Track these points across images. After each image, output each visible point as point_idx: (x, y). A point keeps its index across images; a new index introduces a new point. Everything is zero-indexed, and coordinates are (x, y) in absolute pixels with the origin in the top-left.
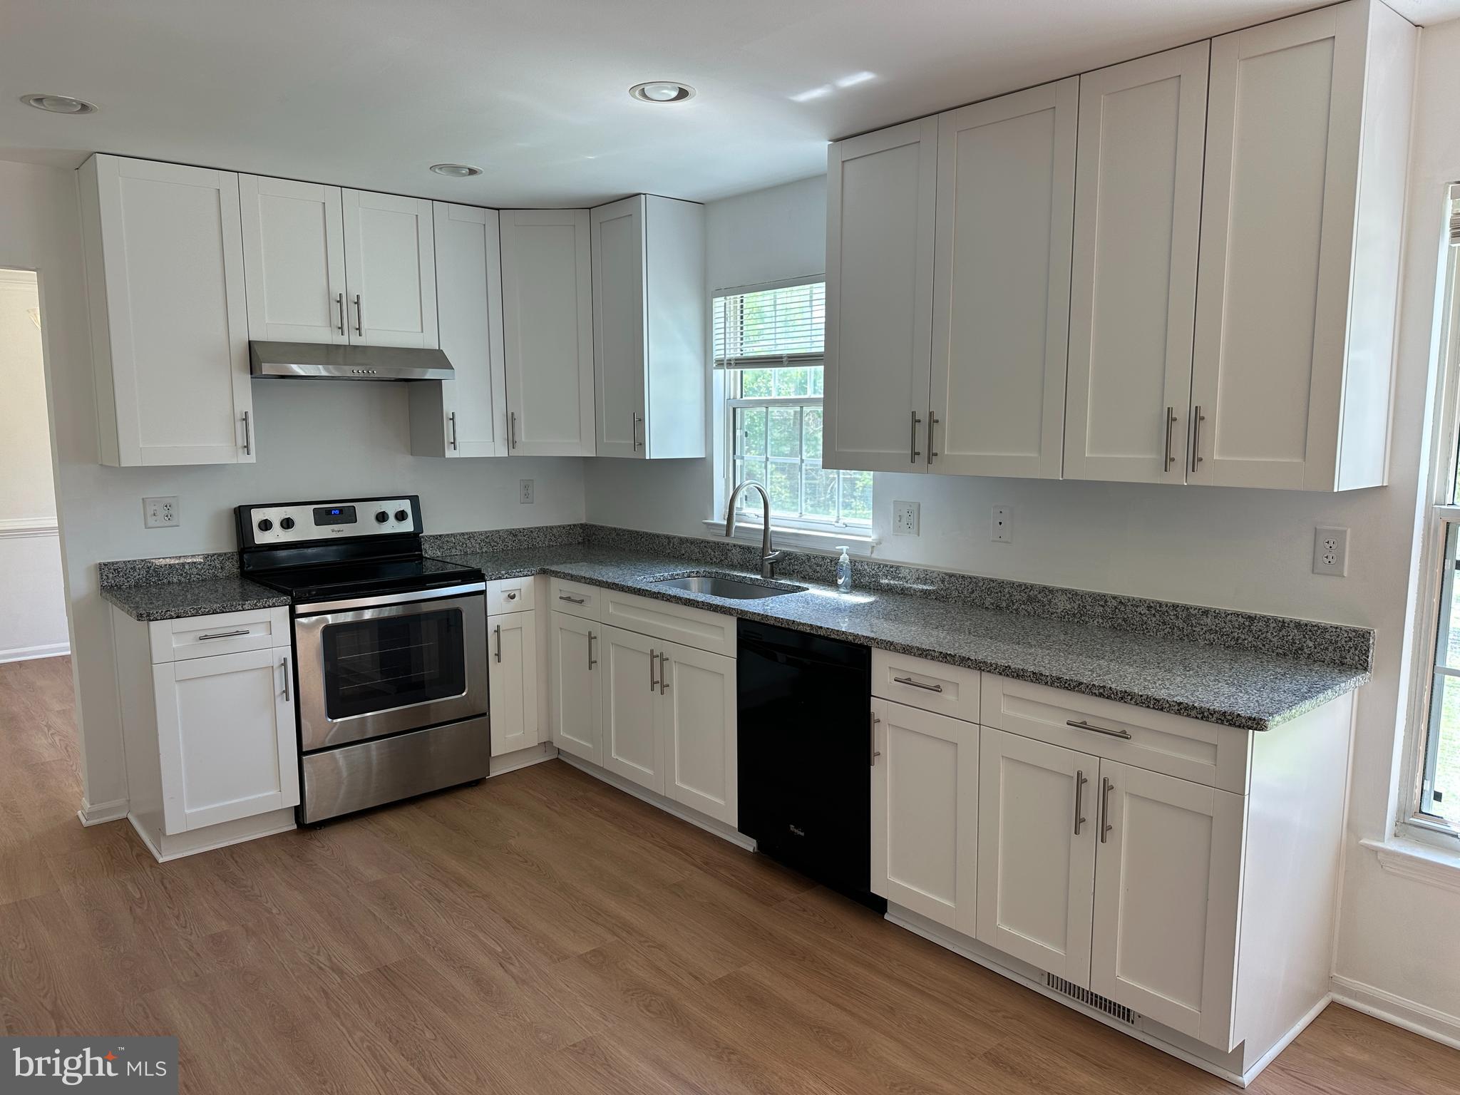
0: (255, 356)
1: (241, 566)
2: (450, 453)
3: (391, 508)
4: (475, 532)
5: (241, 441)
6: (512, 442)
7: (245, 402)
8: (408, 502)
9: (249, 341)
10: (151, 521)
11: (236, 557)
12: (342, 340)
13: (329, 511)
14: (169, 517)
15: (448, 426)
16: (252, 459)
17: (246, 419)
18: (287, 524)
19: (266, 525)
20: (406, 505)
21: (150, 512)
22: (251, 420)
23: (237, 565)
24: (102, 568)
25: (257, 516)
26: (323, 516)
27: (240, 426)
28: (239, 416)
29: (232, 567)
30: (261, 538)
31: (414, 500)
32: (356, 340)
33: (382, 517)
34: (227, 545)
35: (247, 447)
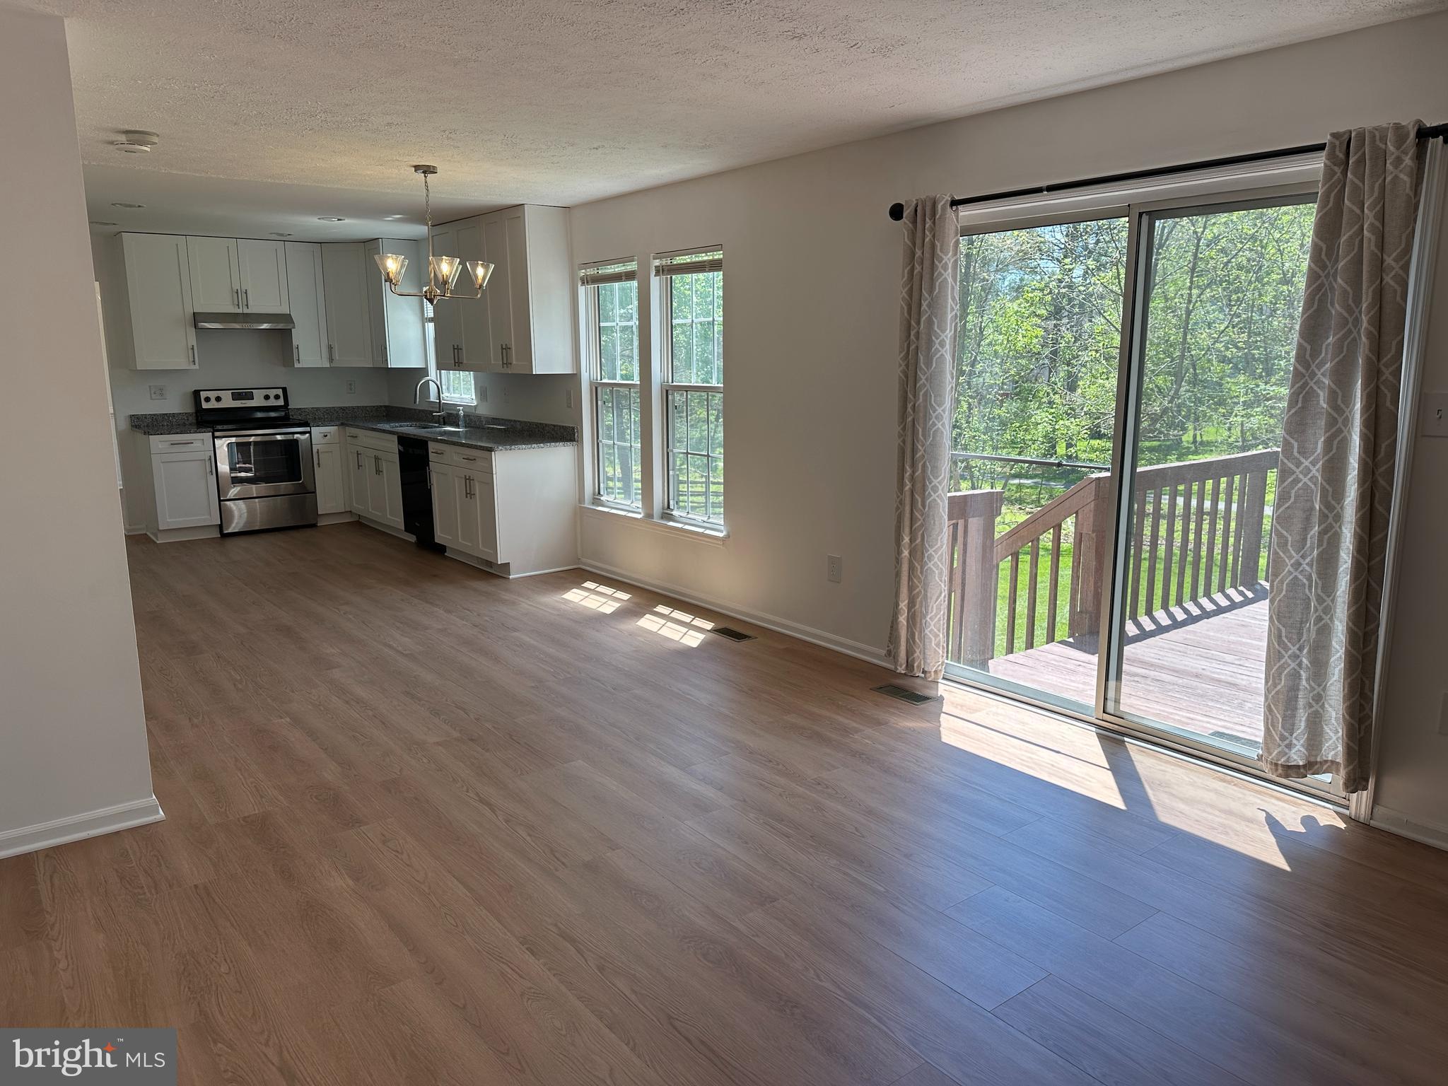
0: (197, 318)
1: (197, 420)
2: (297, 365)
3: (272, 393)
5: (191, 359)
6: (331, 360)
7: (193, 341)
8: (281, 390)
9: (194, 313)
10: (153, 396)
11: (194, 415)
12: (240, 311)
13: (239, 394)
14: (162, 395)
15: (295, 351)
16: (197, 367)
17: (193, 349)
18: (218, 399)
19: (207, 399)
20: (280, 392)
21: (152, 392)
22: (195, 348)
23: (195, 418)
24: (131, 416)
25: (203, 395)
26: (236, 396)
27: (190, 352)
28: (190, 347)
29: (192, 419)
30: (205, 405)
31: (284, 390)
32: (246, 311)
33: (267, 397)
34: (189, 409)
35: (194, 361)
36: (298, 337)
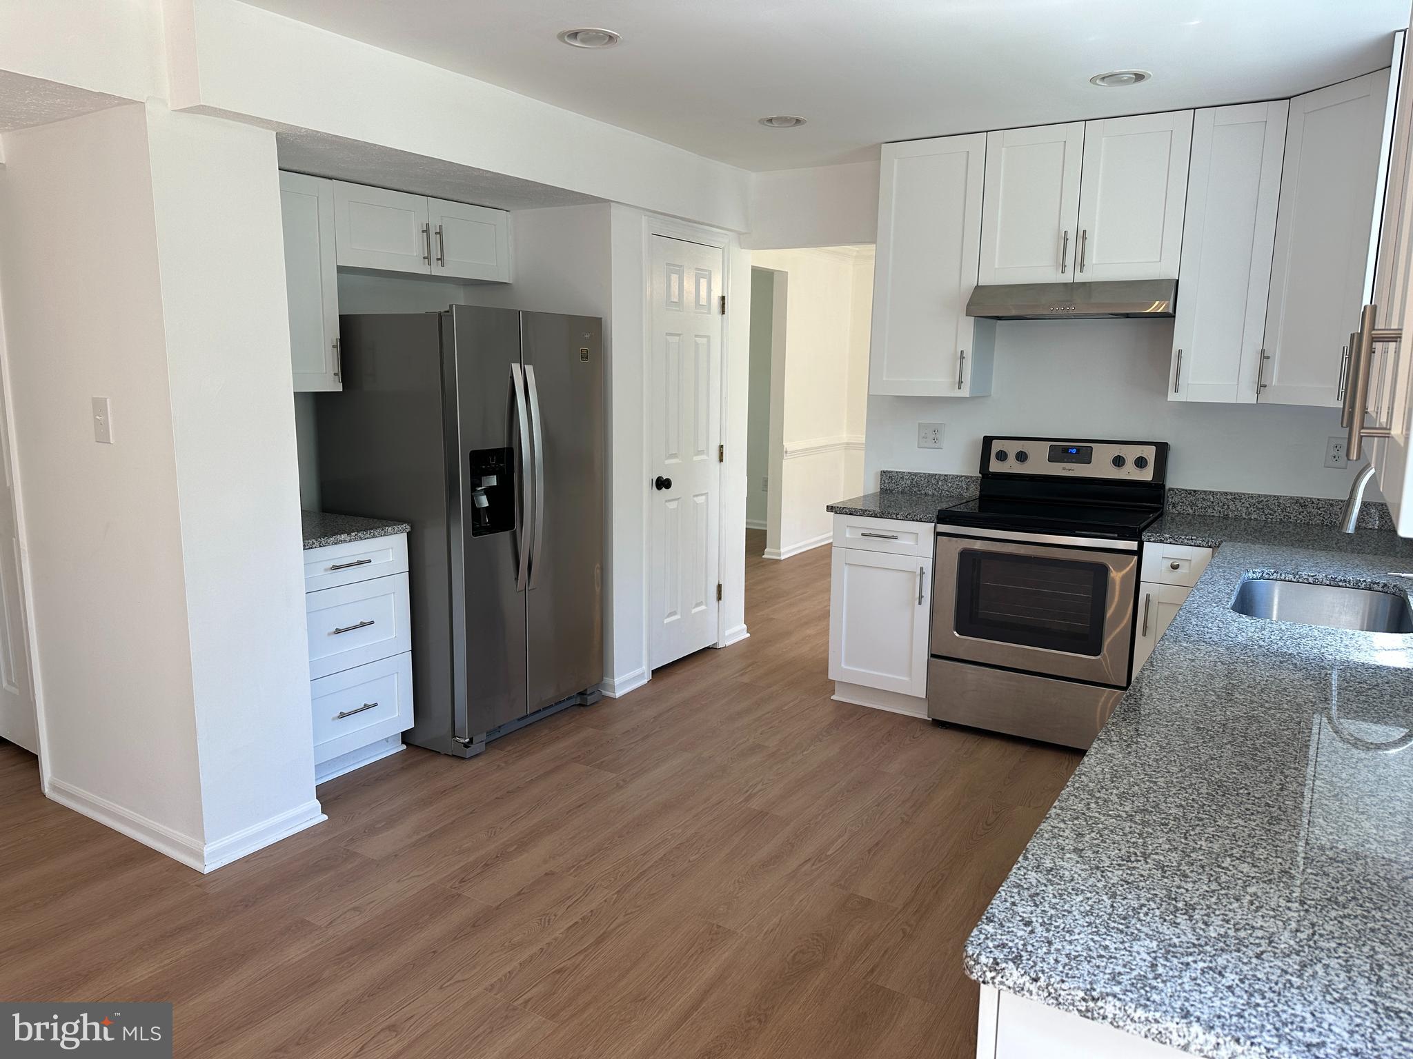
1: (980, 491)
2: (1172, 397)
3: (1131, 454)
4: (1244, 494)
5: (957, 378)
6: (1261, 386)
8: (1154, 448)
9: (977, 287)
10: (922, 442)
12: (1067, 278)
13: (1066, 449)
14: (935, 440)
15: (1174, 363)
17: (963, 358)
18: (1022, 457)
19: (1002, 456)
20: (1150, 453)
21: (923, 434)
23: (978, 489)
24: (883, 474)
25: (996, 446)
26: (1059, 454)
27: (958, 363)
30: (996, 467)
31: (1162, 450)
32: (1081, 278)
33: (1119, 461)
34: (974, 469)
36: (1184, 335)
